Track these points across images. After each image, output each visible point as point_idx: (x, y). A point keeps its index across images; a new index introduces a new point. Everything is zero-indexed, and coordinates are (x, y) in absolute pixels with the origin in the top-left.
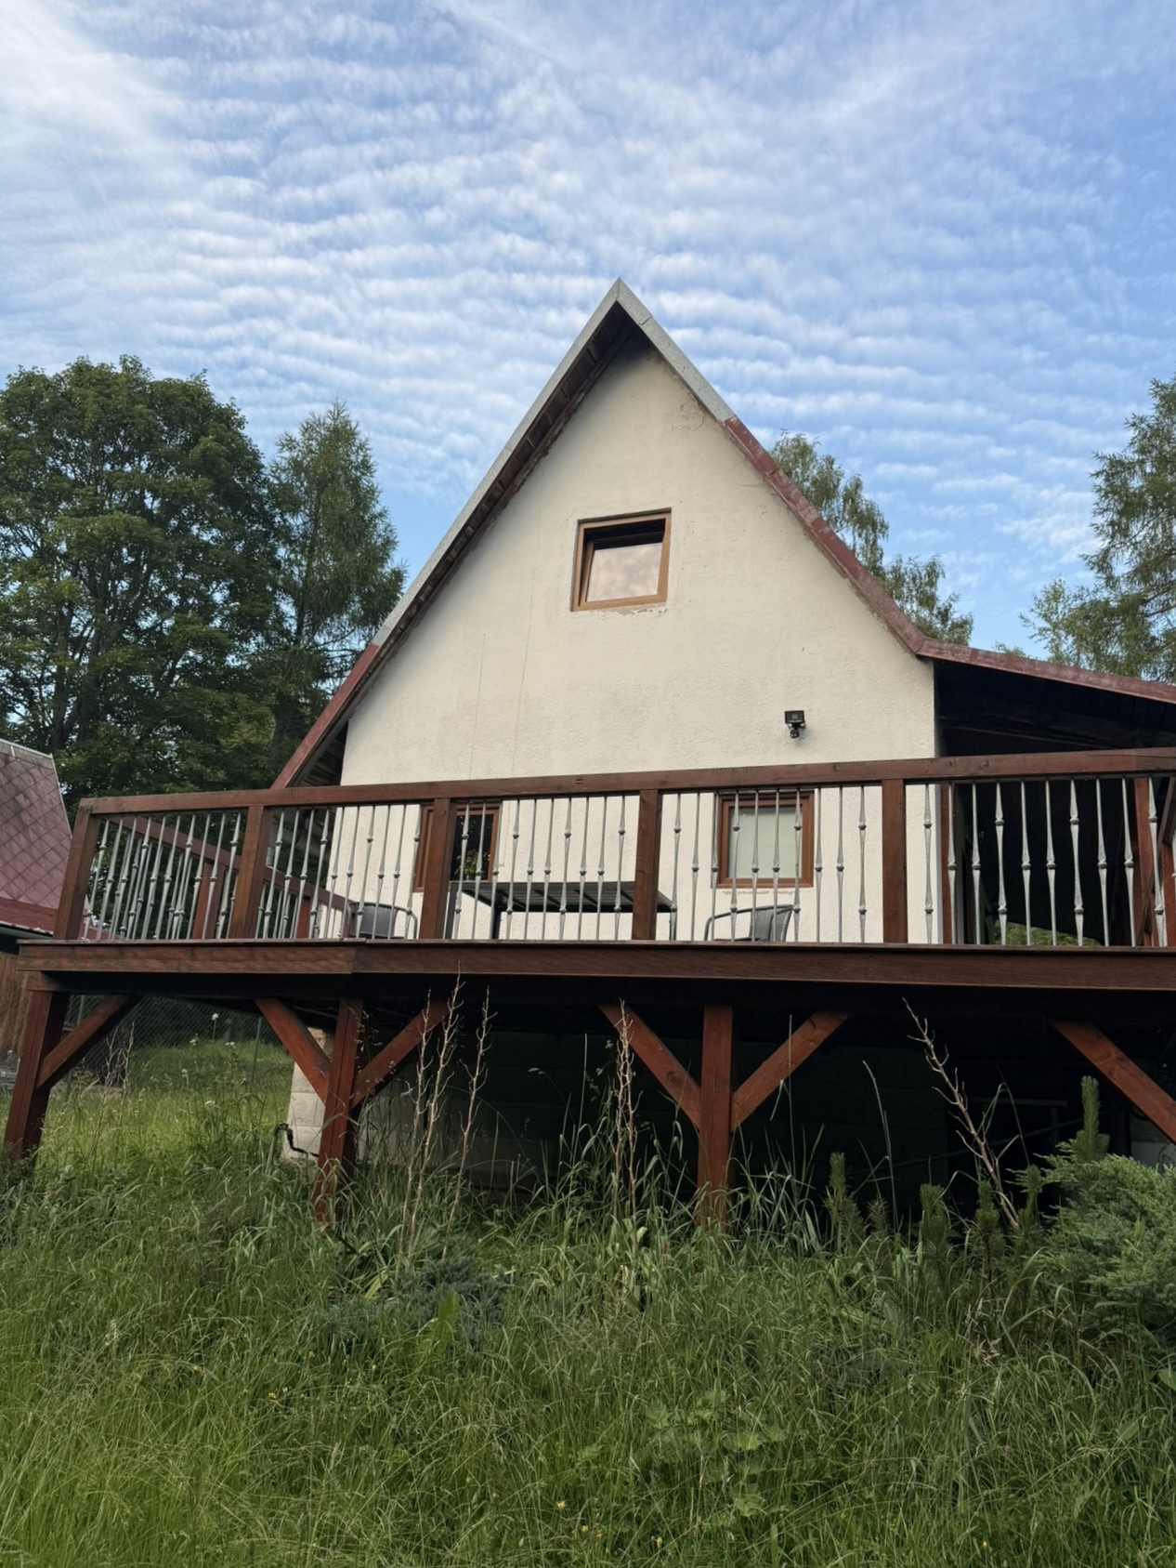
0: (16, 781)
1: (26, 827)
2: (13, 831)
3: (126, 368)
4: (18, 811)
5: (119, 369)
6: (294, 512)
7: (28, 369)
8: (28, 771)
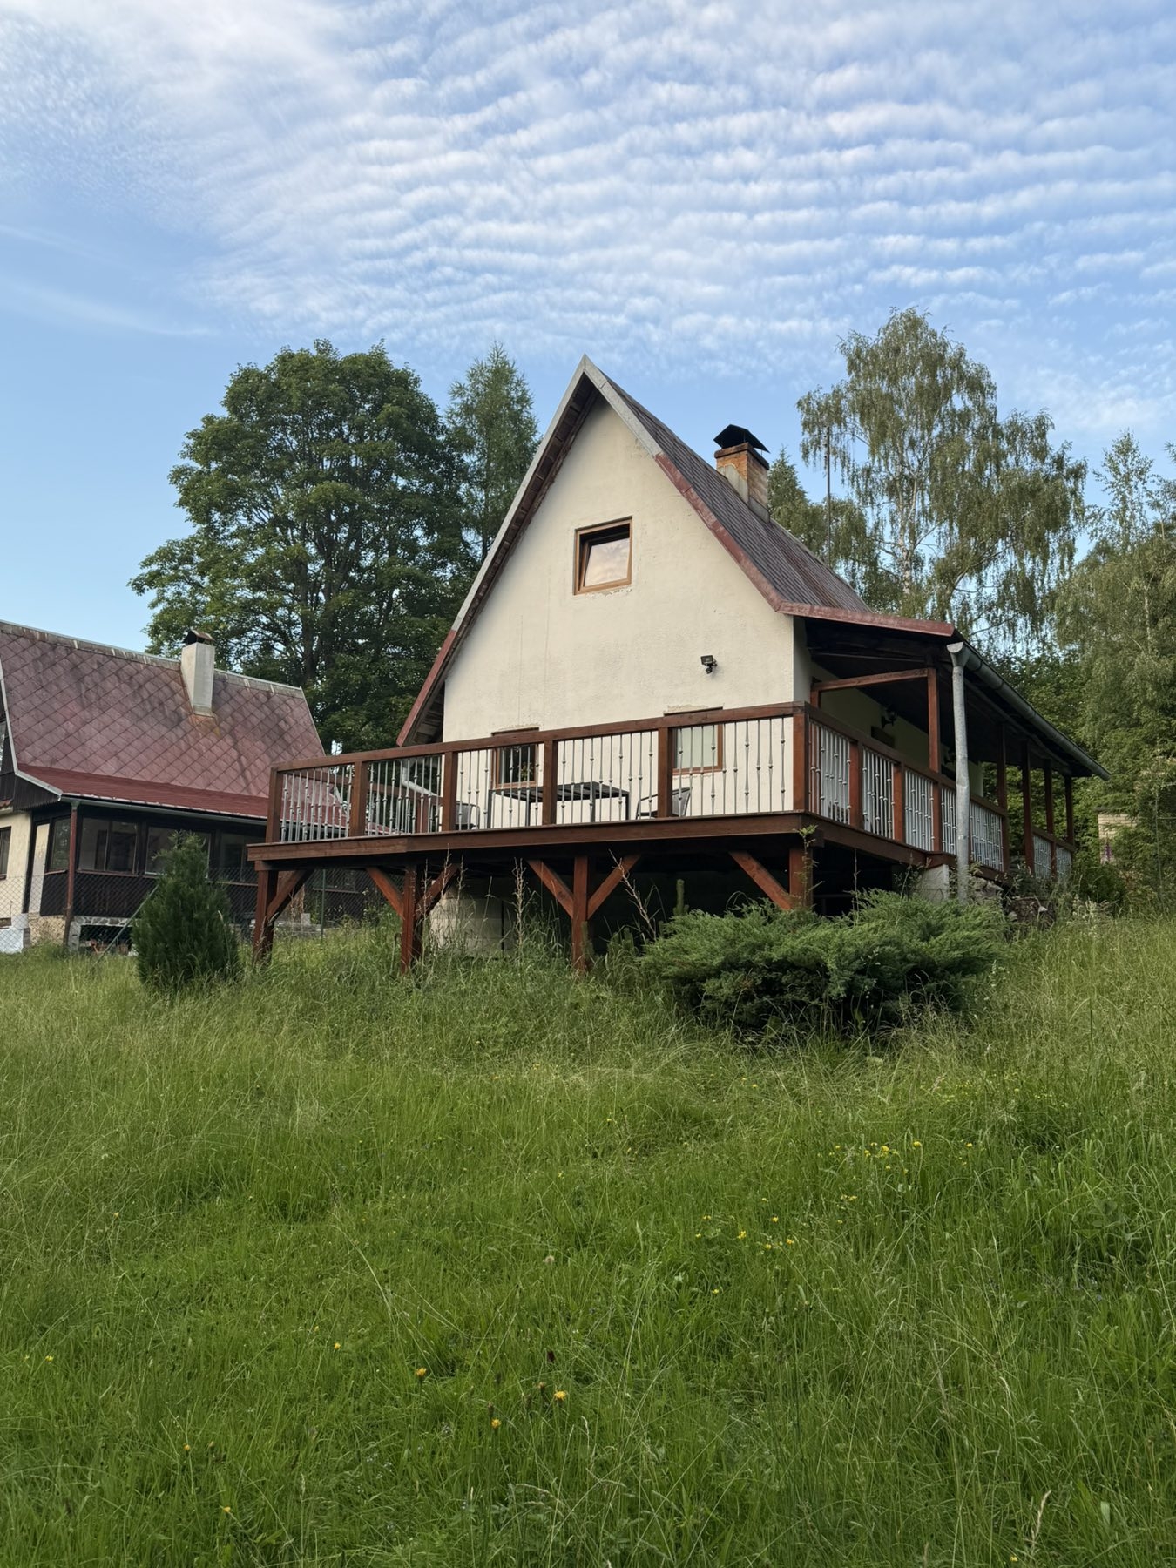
0: (277, 711)
1: (288, 745)
2: (280, 750)
3: (319, 351)
4: (282, 734)
5: (314, 353)
6: (470, 452)
7: (244, 366)
8: (285, 702)
